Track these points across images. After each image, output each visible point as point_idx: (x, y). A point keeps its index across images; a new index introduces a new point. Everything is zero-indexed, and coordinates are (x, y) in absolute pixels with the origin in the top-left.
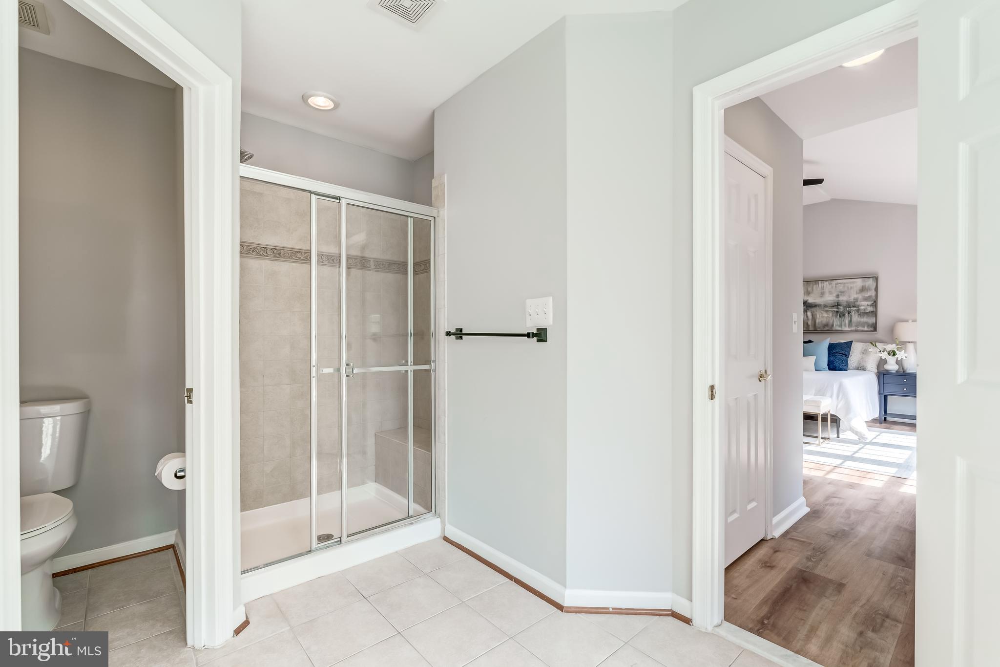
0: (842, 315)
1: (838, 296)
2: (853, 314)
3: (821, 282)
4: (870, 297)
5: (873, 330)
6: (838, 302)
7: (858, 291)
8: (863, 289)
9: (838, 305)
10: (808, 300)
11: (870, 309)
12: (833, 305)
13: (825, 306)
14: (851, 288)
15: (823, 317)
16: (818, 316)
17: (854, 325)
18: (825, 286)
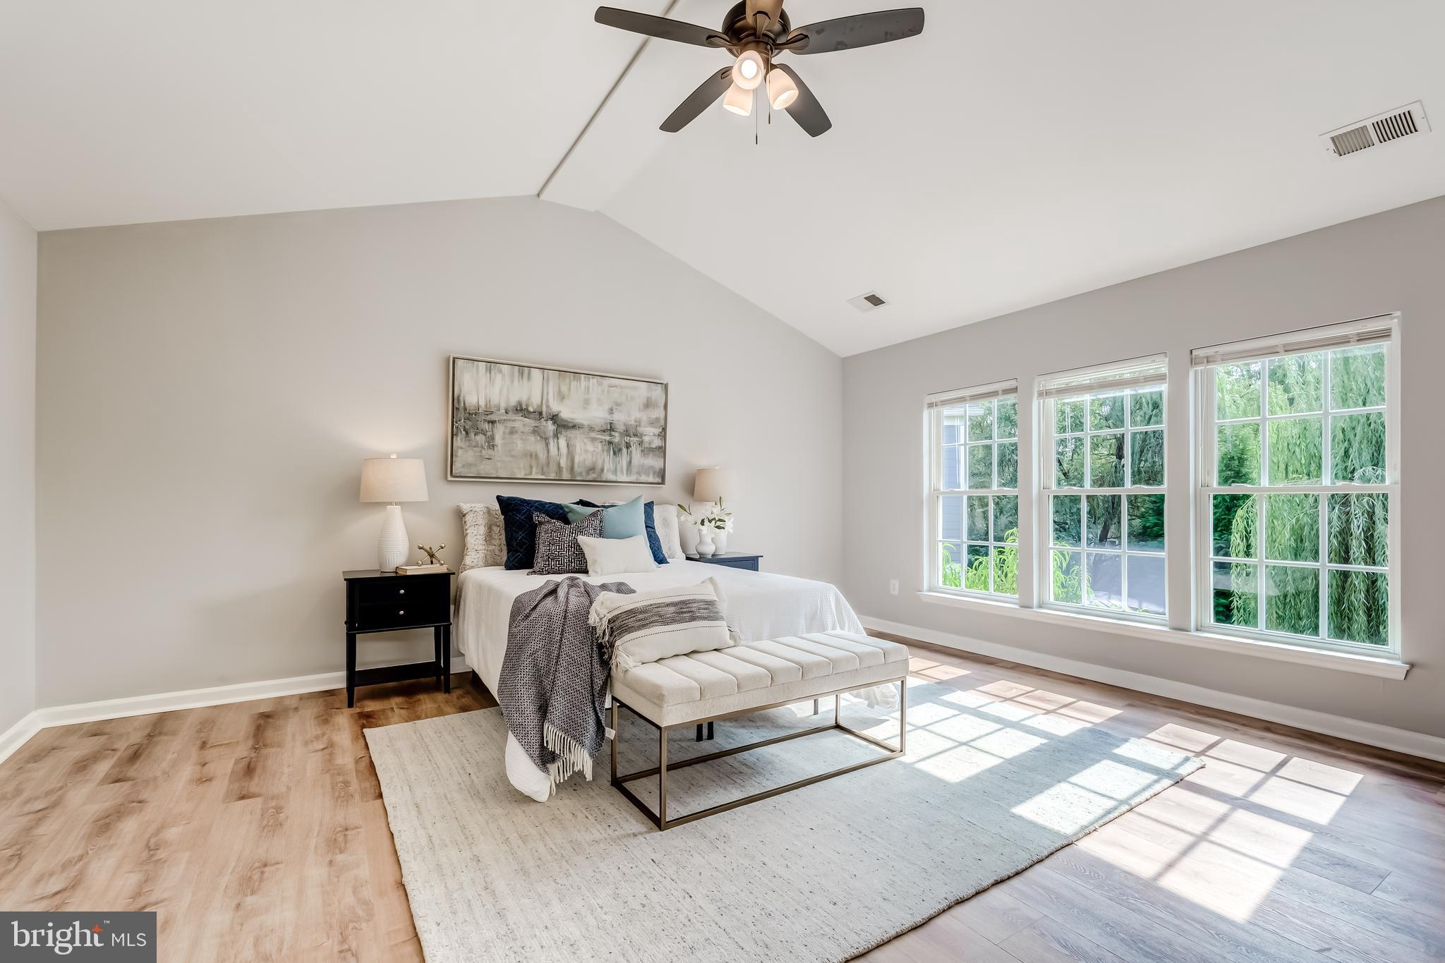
0: (617, 452)
1: (611, 411)
2: (633, 448)
3: (585, 378)
4: (657, 419)
5: (660, 481)
6: (611, 423)
7: (642, 406)
8: (648, 405)
9: (611, 429)
10: (560, 412)
11: (657, 443)
12: (604, 428)
13: (591, 429)
14: (632, 398)
15: (586, 451)
16: (578, 450)
17: (634, 470)
18: (591, 385)
